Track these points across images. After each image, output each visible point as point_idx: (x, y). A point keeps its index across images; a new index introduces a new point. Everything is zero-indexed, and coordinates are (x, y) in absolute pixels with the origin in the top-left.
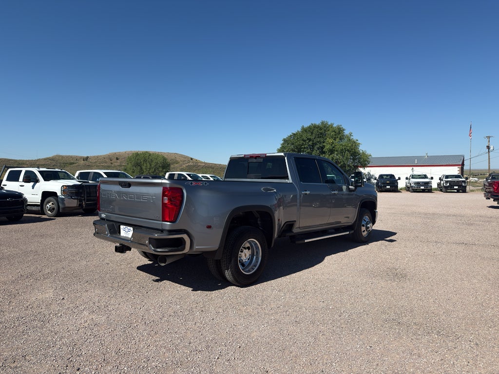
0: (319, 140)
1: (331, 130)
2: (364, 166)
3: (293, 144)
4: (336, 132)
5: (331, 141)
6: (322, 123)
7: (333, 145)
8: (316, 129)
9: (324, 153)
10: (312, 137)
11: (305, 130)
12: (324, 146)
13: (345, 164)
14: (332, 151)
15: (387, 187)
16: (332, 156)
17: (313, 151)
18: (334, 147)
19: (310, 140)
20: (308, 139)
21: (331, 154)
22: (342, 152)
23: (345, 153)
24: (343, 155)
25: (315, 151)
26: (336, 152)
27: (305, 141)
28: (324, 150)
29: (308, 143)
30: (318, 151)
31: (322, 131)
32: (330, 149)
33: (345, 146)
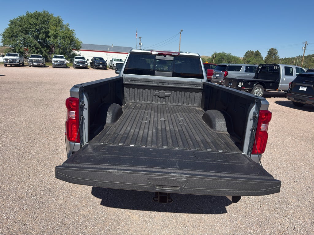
0: (44, 25)
1: (53, 19)
2: (78, 49)
3: (21, 26)
4: (56, 21)
5: (54, 28)
6: (44, 12)
7: (57, 32)
8: (40, 16)
9: (49, 37)
10: (38, 22)
11: (30, 16)
12: (49, 31)
13: (66, 47)
14: (56, 36)
15: (101, 66)
16: (56, 40)
17: (40, 34)
18: (57, 33)
19: (36, 24)
20: (35, 24)
21: (55, 39)
22: (64, 38)
23: (66, 38)
24: (64, 40)
25: (42, 35)
26: (59, 38)
27: (32, 25)
28: (49, 34)
29: (35, 27)
30: (44, 35)
31: (46, 19)
32: (54, 35)
33: (66, 33)
